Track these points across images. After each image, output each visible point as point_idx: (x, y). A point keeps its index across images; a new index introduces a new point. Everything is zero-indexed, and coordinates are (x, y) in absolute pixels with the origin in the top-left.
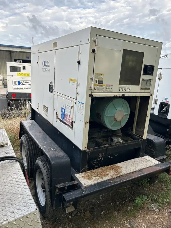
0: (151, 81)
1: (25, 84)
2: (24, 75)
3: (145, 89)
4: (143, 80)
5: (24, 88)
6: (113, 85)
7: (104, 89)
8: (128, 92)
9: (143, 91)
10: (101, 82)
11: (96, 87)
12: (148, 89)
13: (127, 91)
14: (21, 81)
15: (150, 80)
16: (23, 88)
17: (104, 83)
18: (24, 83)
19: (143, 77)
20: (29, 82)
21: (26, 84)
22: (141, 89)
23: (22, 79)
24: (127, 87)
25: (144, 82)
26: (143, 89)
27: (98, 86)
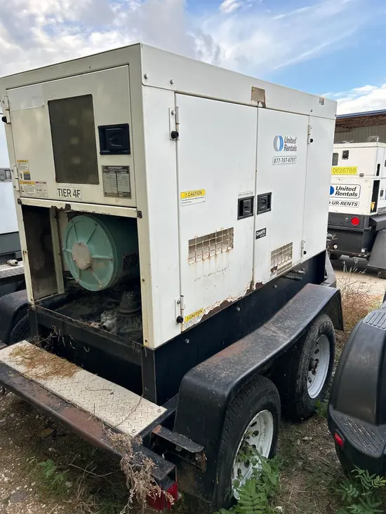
0: (128, 172)
1: (343, 192)
2: (343, 171)
3: (117, 195)
4: (106, 169)
5: (340, 202)
6: (45, 183)
7: (35, 191)
8: (77, 199)
9: (112, 200)
10: (27, 176)
11: (22, 185)
12: (124, 197)
13: (73, 198)
14: (335, 187)
15: (126, 169)
16: (337, 203)
17: (33, 179)
18: (341, 191)
19: (103, 161)
20: (353, 187)
21: (346, 192)
22: (106, 194)
23: (338, 182)
24: (73, 187)
25: (108, 175)
26: (109, 196)
27: (25, 185)
